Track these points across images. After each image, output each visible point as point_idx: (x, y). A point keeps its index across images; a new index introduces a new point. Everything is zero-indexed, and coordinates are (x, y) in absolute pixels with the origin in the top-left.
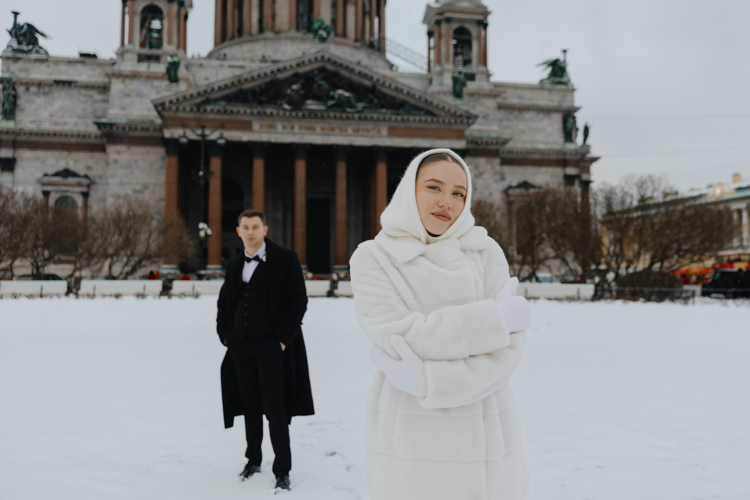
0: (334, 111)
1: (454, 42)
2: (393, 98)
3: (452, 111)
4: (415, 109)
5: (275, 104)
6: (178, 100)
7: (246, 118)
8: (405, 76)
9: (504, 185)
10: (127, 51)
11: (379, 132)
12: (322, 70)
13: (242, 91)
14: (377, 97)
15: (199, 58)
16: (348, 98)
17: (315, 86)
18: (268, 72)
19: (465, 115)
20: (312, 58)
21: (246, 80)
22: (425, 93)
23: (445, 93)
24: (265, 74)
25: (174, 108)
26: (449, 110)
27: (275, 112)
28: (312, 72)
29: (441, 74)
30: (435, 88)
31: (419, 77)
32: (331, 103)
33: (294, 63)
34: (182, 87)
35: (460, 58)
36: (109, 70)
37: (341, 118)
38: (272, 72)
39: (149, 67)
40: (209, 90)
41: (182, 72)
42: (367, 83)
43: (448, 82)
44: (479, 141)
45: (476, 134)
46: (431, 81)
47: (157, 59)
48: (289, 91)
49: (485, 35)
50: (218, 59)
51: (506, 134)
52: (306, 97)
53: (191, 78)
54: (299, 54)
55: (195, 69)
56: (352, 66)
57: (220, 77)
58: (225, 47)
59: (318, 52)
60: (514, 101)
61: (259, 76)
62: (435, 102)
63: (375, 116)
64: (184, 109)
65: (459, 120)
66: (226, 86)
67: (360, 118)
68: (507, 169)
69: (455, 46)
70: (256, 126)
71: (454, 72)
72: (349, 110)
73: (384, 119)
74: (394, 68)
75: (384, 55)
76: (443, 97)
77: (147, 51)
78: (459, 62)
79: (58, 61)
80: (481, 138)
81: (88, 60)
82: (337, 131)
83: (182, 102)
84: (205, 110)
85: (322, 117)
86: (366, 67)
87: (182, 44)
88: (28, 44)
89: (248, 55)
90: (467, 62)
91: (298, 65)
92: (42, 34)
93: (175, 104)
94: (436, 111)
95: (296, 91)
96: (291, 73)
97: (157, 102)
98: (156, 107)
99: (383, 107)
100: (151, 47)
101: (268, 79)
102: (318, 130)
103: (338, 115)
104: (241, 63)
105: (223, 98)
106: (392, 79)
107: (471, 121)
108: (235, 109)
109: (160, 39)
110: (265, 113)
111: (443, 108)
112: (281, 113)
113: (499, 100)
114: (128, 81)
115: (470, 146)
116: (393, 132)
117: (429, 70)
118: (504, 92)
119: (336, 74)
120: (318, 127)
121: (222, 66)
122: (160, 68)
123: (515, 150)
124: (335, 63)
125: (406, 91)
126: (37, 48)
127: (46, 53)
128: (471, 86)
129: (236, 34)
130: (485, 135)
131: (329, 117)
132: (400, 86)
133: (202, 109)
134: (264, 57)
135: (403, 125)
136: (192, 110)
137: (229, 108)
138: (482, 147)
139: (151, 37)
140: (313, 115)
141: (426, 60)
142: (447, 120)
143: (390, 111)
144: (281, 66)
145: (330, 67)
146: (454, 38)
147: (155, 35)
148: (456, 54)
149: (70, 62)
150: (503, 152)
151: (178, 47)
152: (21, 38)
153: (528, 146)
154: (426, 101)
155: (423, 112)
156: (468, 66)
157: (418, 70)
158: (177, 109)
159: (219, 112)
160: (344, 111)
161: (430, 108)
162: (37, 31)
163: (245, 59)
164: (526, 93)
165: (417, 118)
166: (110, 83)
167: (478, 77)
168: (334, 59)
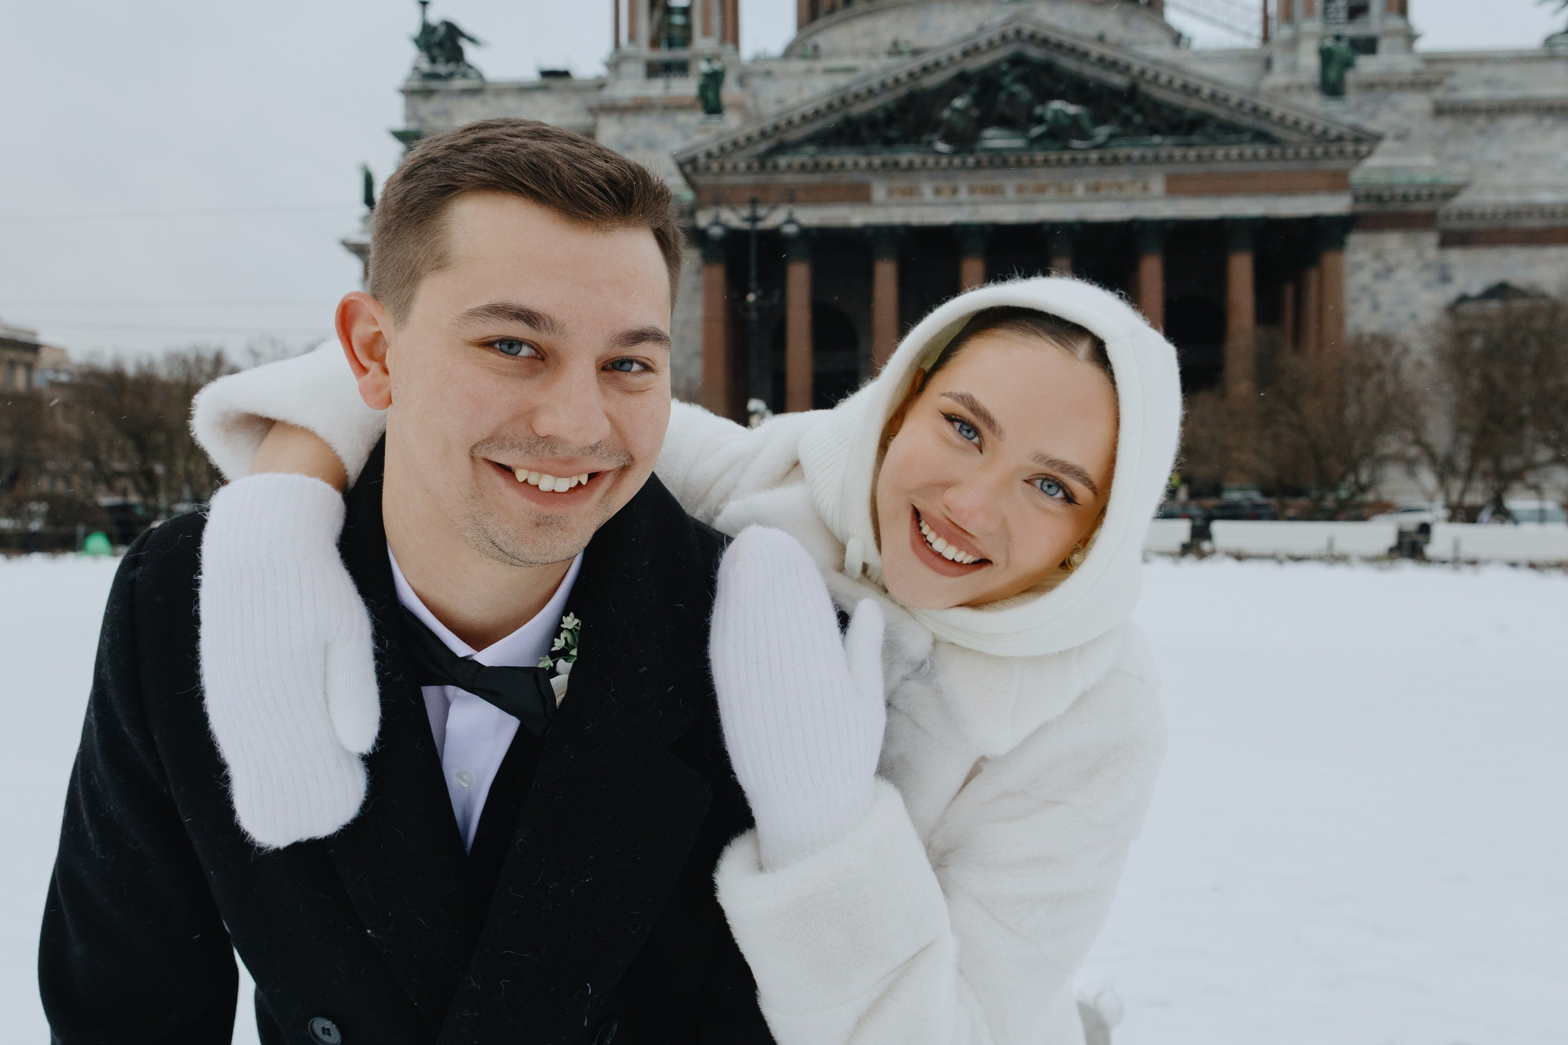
0: (1045, 149)
2: (1178, 111)
3: (1319, 128)
4: (1229, 131)
5: (918, 142)
6: (722, 149)
7: (857, 177)
8: (1205, 57)
9: (1451, 293)
10: (626, 58)
11: (1145, 188)
12: (1017, 60)
13: (848, 121)
14: (1140, 110)
15: (767, 59)
16: (1075, 118)
17: (1003, 96)
18: (903, 76)
19: (1349, 134)
20: (995, 35)
21: (857, 96)
22: (1255, 92)
23: (1302, 88)
24: (897, 81)
25: (715, 166)
26: (1311, 127)
27: (917, 159)
28: (995, 66)
29: (1293, 43)
30: (1278, 78)
31: (1242, 56)
32: (1037, 131)
33: (956, 52)
34: (731, 123)
36: (594, 99)
37: (1060, 162)
38: (911, 75)
39: (667, 87)
40: (783, 123)
41: (730, 91)
42: (1118, 80)
43: (1309, 61)
44: (1386, 194)
45: (1379, 179)
46: (1268, 64)
47: (681, 68)
48: (946, 114)
50: (803, 57)
51: (1454, 174)
52: (983, 122)
53: (749, 103)
54: (970, 28)
55: (756, 83)
56: (1083, 45)
57: (807, 94)
58: (817, 31)
59: (1006, 23)
60: (1477, 93)
61: (883, 85)
62: (1277, 112)
63: (1136, 153)
64: (735, 168)
65: (1334, 149)
66: (817, 113)
67: (1101, 160)
68: (1455, 256)
70: (879, 192)
71: (1323, 38)
72: (1076, 143)
73: (1157, 159)
74: (1183, 41)
75: (1161, 14)
76: (1297, 99)
77: (664, 54)
78: (1338, 12)
79: (503, 90)
80: (1390, 187)
81: (556, 83)
82: (1051, 193)
83: (731, 153)
84: (776, 167)
85: (1019, 163)
86: (1118, 45)
87: (731, 33)
88: (448, 60)
89: (863, 43)
90: (1357, 11)
91: (966, 54)
92: (472, 40)
93: (716, 158)
94: (1278, 132)
95: (962, 112)
96: (951, 72)
97: (683, 157)
98: (681, 166)
99: (1154, 131)
100: (671, 44)
101: (902, 92)
102: (1011, 193)
103: (1053, 156)
104: (848, 62)
105: (811, 139)
106: (1175, 67)
107: (1364, 148)
108: (836, 161)
109: (687, 27)
110: (896, 164)
111: (1297, 123)
112: (931, 161)
113: (1438, 94)
114: (629, 119)
115: (1363, 207)
116: (1176, 187)
117: (1266, 38)
118: (1450, 74)
119: (1048, 67)
120: (1010, 184)
121: (810, 72)
122: (686, 87)
123: (1477, 211)
124: (1045, 42)
125: (1206, 91)
126: (463, 68)
127: (480, 76)
128: (1367, 66)
129: (839, 1)
130: (1401, 179)
131: (1032, 163)
132: (1193, 82)
133: (769, 164)
134: (895, 44)
135: (1200, 169)
136: (749, 168)
137: (824, 159)
138: (1392, 207)
139: (671, 26)
140: (1000, 161)
141: (1257, 17)
142: (1304, 151)
143: (1170, 140)
144: (928, 59)
145: (1035, 53)
147: (678, 20)
149: (523, 90)
150: (1447, 217)
151: (723, 39)
152: (436, 52)
153: (1512, 199)
154: (1255, 110)
155: (1247, 137)
156: (1361, 20)
157: (1237, 41)
158: (722, 168)
159: (803, 167)
160: (1066, 148)
161: (1265, 126)
162: (462, 35)
163: (855, 53)
164: (1508, 73)
165: (1234, 151)
166: (595, 126)
167: (1384, 45)
168: (1044, 33)
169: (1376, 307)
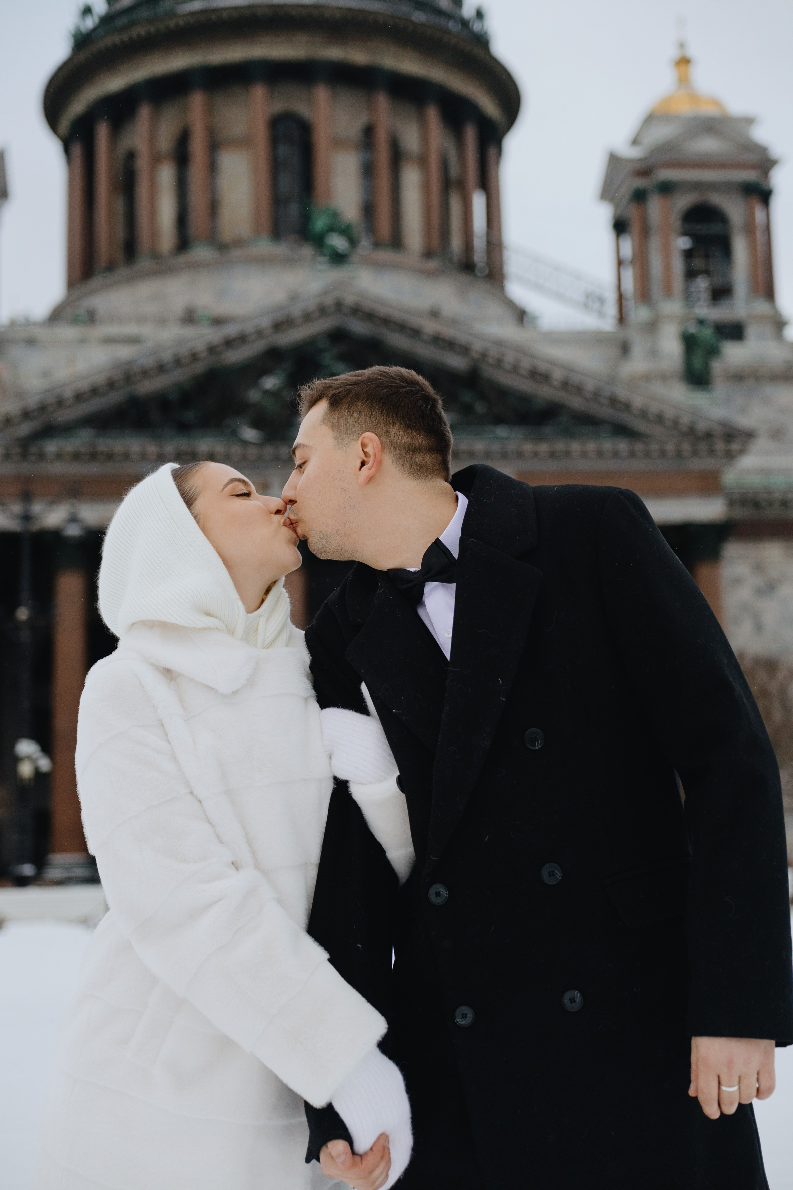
1: (684, 243)
2: (525, 399)
3: (684, 423)
4: (585, 423)
5: (220, 428)
8: (555, 338)
12: (338, 336)
13: (133, 401)
14: (482, 397)
15: (28, 323)
18: (201, 350)
19: (718, 431)
20: (311, 305)
21: (145, 372)
22: (613, 379)
23: (664, 377)
24: (194, 355)
26: (677, 421)
27: (220, 448)
28: (311, 341)
29: (652, 327)
30: (636, 364)
31: (595, 339)
33: (266, 323)
35: (702, 284)
38: (211, 348)
40: (51, 401)
42: (455, 362)
43: (671, 347)
44: (762, 497)
45: (755, 481)
46: (625, 349)
48: (254, 396)
49: (766, 220)
50: (75, 321)
53: (8, 374)
54: (281, 296)
55: (16, 352)
56: (415, 321)
57: (81, 367)
58: (93, 292)
59: (325, 293)
61: (177, 360)
62: (638, 403)
65: (703, 446)
66: (94, 392)
69: (688, 254)
71: (686, 322)
73: (502, 454)
74: (529, 321)
75: (502, 288)
76: (658, 389)
78: (699, 294)
80: (768, 491)
84: (41, 454)
86: (454, 322)
89: (149, 308)
90: (720, 293)
91: (276, 326)
94: (639, 425)
95: (274, 394)
96: (259, 347)
99: (499, 420)
101: (199, 368)
104: (131, 329)
105: (88, 420)
106: (521, 350)
107: (735, 446)
112: (236, 450)
115: (739, 513)
117: (621, 320)
119: (373, 346)
121: (83, 341)
124: (370, 316)
125: (557, 377)
128: (733, 354)
129: (120, 256)
130: (778, 481)
132: (543, 367)
133: (34, 450)
134: (190, 311)
136: (8, 455)
137: (103, 446)
138: (772, 513)
141: (611, 296)
142: (670, 447)
143: (517, 433)
144: (231, 330)
145: (357, 327)
146: (685, 234)
148: (691, 274)
154: (612, 400)
155: (605, 430)
156: (724, 304)
157: (593, 323)
159: (76, 455)
161: (625, 418)
163: (141, 319)
165: (591, 446)
167: (751, 332)
168: (368, 305)
169: (759, 627)
